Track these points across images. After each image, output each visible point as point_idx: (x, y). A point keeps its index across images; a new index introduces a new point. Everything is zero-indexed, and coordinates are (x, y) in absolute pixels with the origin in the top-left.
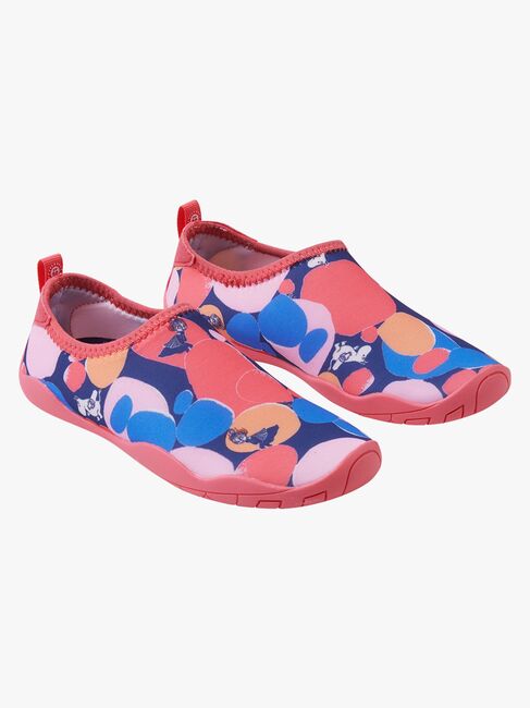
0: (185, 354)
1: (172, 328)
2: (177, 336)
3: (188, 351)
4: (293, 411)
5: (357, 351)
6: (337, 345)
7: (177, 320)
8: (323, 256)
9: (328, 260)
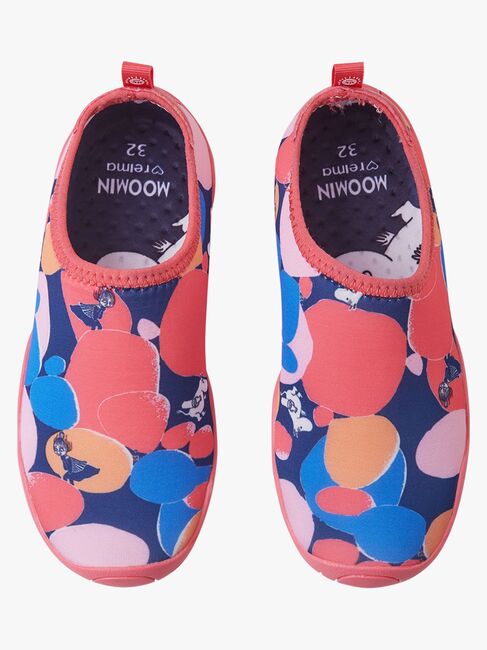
0: (89, 330)
1: (97, 296)
2: (96, 308)
3: (93, 329)
4: (132, 466)
5: (301, 416)
6: (295, 389)
7: (109, 292)
8: (359, 295)
9: (361, 304)
